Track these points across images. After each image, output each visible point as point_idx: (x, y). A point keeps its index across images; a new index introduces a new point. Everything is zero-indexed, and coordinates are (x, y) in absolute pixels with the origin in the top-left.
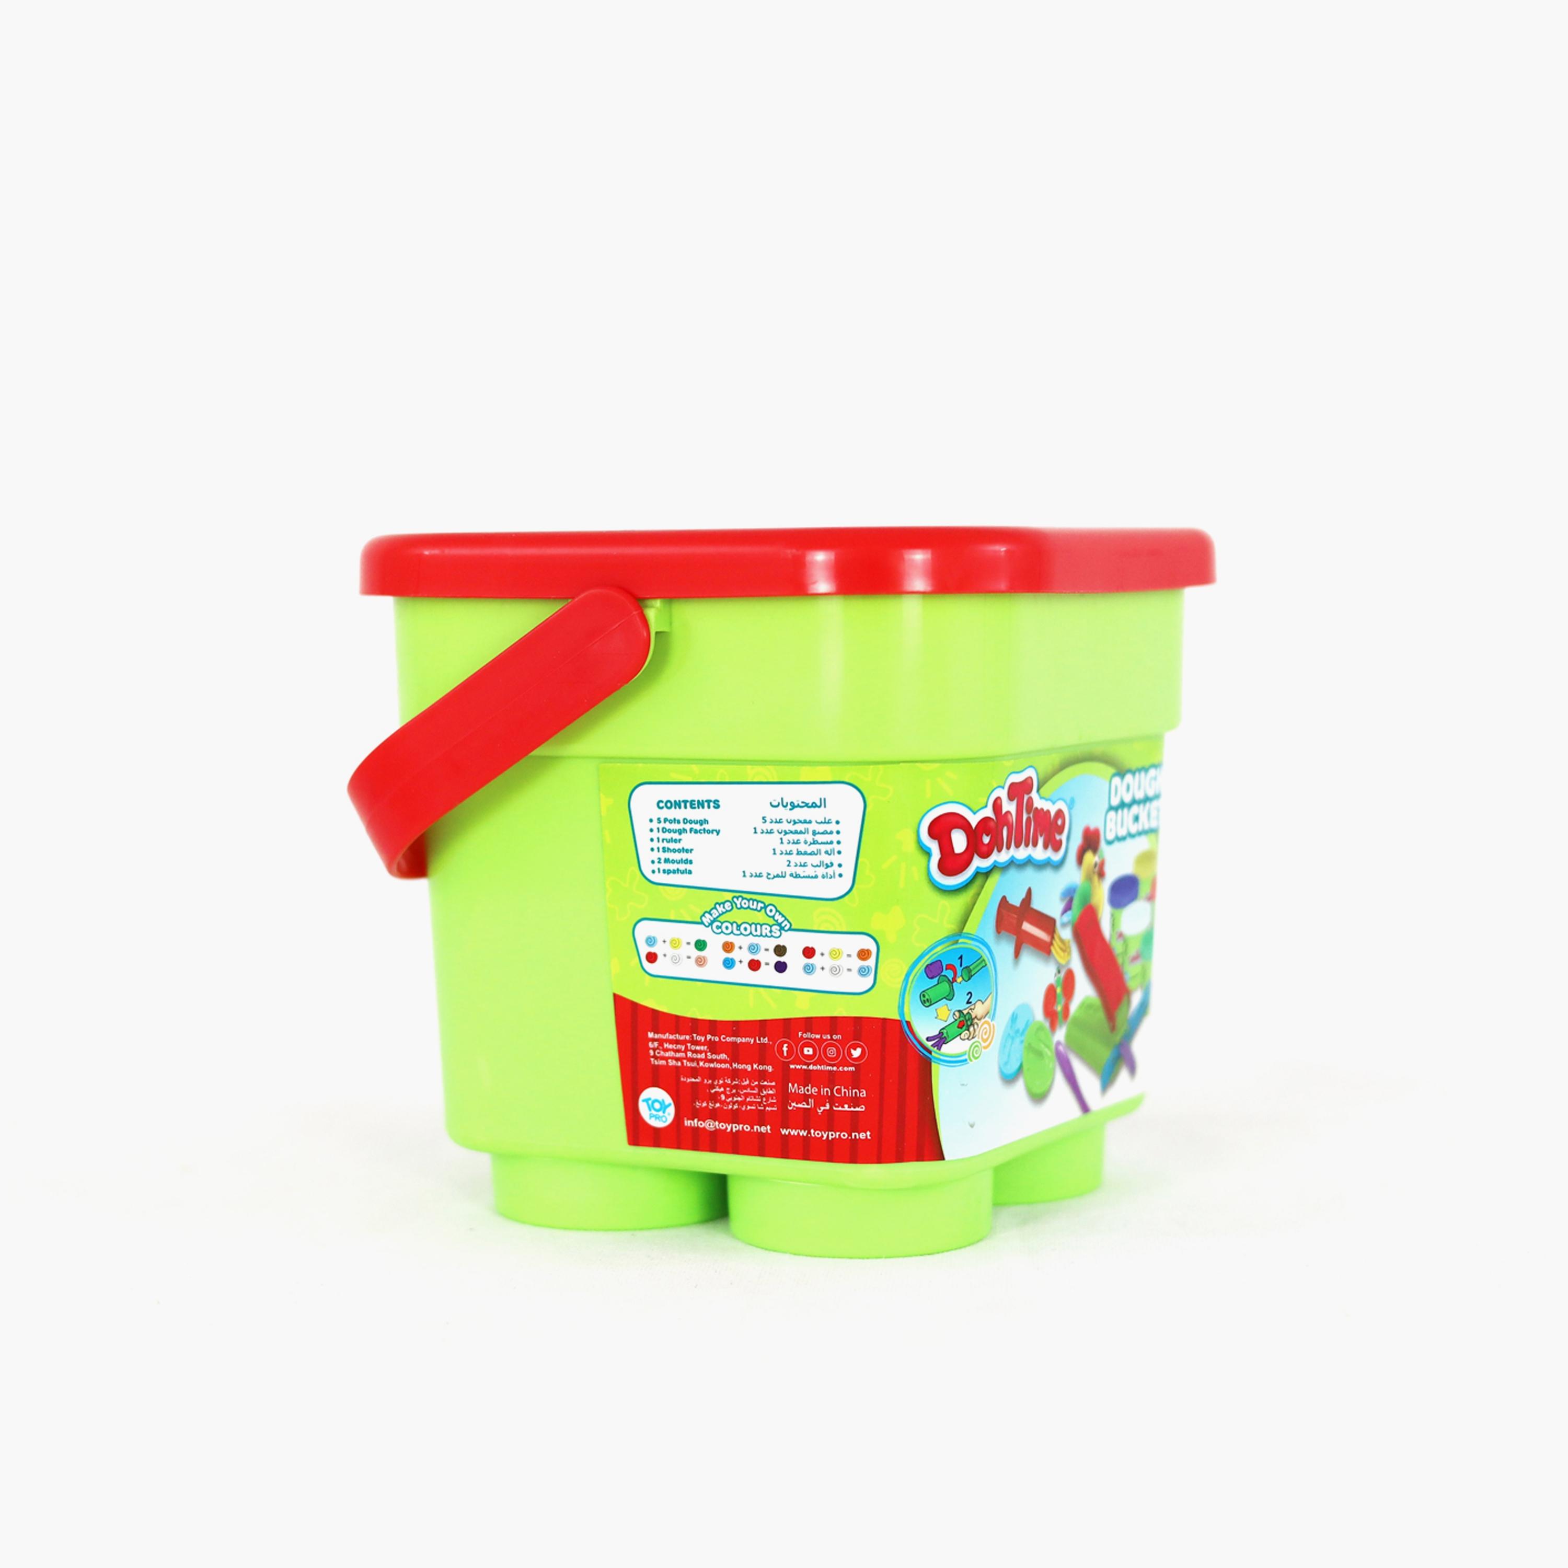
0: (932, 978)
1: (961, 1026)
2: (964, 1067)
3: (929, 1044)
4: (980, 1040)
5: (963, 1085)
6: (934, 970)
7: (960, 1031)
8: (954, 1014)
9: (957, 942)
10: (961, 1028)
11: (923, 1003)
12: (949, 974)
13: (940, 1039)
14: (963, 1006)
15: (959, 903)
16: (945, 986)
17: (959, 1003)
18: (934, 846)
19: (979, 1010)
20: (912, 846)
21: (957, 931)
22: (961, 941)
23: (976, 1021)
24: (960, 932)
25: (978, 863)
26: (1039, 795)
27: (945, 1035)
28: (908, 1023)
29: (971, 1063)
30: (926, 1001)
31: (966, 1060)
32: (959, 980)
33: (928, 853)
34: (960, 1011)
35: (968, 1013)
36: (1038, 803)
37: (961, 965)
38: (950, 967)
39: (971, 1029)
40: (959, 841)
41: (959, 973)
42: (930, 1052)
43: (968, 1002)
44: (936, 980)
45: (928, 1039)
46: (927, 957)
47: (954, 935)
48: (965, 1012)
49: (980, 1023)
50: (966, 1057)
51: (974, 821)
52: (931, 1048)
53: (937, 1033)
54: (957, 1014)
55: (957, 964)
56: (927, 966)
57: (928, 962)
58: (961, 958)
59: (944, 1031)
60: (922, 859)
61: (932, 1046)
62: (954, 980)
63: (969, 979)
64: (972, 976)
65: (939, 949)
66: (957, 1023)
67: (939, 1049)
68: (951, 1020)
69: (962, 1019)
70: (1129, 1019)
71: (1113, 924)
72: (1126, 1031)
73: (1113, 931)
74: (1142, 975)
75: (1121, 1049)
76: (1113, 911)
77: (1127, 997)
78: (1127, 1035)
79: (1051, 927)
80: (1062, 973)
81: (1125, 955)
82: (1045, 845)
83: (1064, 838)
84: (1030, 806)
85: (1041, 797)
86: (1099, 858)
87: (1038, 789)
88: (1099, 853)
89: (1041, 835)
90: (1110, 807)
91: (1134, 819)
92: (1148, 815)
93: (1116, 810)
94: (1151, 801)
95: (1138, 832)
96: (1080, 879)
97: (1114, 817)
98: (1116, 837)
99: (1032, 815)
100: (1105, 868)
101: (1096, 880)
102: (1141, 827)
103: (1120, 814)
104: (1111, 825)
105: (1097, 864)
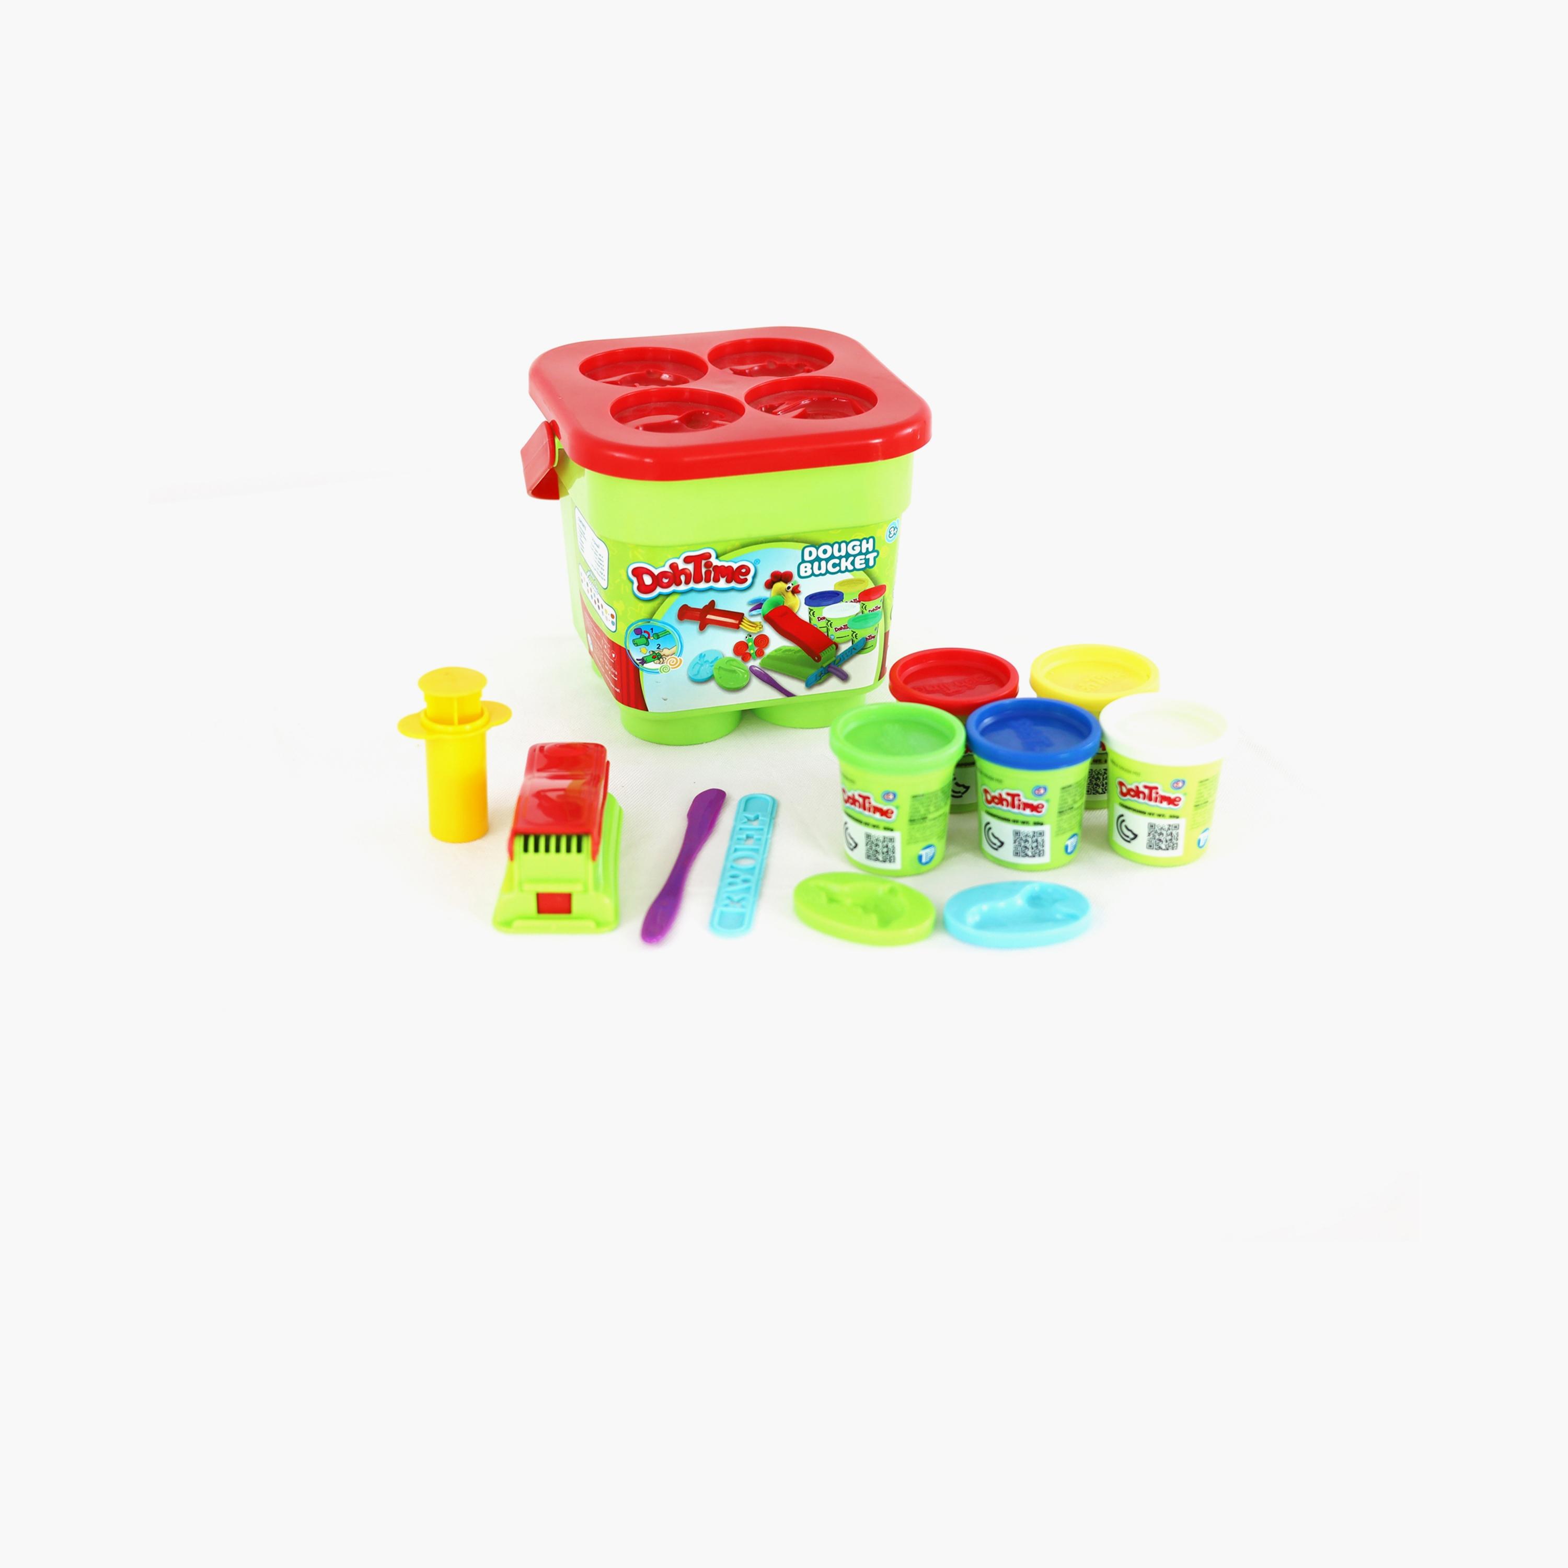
0: (638, 635)
1: (654, 657)
2: (658, 675)
3: (638, 662)
4: (668, 664)
5: (657, 682)
6: (638, 631)
7: (654, 660)
8: (650, 652)
9: (649, 622)
10: (654, 658)
11: (634, 644)
12: (647, 635)
13: (643, 661)
14: (655, 649)
15: (650, 606)
16: (644, 640)
17: (653, 647)
18: (635, 580)
19: (666, 652)
20: (625, 577)
21: (649, 617)
22: (651, 622)
23: (664, 656)
24: (650, 618)
25: (659, 590)
26: (718, 560)
27: (645, 660)
28: (629, 651)
29: (661, 674)
30: (636, 644)
31: (658, 672)
32: (652, 638)
33: (632, 582)
34: (653, 652)
35: (658, 653)
36: (718, 563)
37: (652, 632)
38: (645, 632)
39: (661, 660)
40: (648, 580)
41: (651, 635)
42: (638, 665)
43: (658, 648)
44: (639, 636)
45: (637, 660)
46: (634, 626)
47: (647, 619)
48: (656, 652)
49: (667, 658)
50: (659, 671)
51: (656, 572)
52: (639, 664)
53: (641, 658)
54: (651, 653)
55: (650, 632)
56: (635, 629)
57: (635, 628)
58: (652, 629)
59: (645, 658)
60: (631, 584)
61: (640, 663)
62: (649, 637)
63: (658, 638)
64: (659, 638)
65: (640, 623)
66: (652, 656)
67: (643, 665)
68: (648, 654)
69: (654, 655)
70: (839, 656)
71: (812, 613)
72: (835, 661)
73: (812, 617)
74: (852, 635)
75: (830, 669)
76: (811, 608)
77: (834, 646)
78: (836, 663)
79: (739, 616)
80: (754, 637)
81: (830, 627)
82: (728, 581)
83: (750, 577)
84: (709, 565)
85: (720, 561)
86: (792, 584)
87: (717, 557)
88: (792, 582)
89: (723, 577)
90: (803, 561)
91: (834, 566)
92: (853, 563)
93: (812, 562)
94: (855, 556)
95: (840, 571)
96: (770, 595)
97: (809, 565)
98: (813, 574)
99: (711, 569)
100: (801, 589)
101: (790, 594)
102: (843, 569)
103: (816, 564)
104: (806, 569)
105: (789, 588)
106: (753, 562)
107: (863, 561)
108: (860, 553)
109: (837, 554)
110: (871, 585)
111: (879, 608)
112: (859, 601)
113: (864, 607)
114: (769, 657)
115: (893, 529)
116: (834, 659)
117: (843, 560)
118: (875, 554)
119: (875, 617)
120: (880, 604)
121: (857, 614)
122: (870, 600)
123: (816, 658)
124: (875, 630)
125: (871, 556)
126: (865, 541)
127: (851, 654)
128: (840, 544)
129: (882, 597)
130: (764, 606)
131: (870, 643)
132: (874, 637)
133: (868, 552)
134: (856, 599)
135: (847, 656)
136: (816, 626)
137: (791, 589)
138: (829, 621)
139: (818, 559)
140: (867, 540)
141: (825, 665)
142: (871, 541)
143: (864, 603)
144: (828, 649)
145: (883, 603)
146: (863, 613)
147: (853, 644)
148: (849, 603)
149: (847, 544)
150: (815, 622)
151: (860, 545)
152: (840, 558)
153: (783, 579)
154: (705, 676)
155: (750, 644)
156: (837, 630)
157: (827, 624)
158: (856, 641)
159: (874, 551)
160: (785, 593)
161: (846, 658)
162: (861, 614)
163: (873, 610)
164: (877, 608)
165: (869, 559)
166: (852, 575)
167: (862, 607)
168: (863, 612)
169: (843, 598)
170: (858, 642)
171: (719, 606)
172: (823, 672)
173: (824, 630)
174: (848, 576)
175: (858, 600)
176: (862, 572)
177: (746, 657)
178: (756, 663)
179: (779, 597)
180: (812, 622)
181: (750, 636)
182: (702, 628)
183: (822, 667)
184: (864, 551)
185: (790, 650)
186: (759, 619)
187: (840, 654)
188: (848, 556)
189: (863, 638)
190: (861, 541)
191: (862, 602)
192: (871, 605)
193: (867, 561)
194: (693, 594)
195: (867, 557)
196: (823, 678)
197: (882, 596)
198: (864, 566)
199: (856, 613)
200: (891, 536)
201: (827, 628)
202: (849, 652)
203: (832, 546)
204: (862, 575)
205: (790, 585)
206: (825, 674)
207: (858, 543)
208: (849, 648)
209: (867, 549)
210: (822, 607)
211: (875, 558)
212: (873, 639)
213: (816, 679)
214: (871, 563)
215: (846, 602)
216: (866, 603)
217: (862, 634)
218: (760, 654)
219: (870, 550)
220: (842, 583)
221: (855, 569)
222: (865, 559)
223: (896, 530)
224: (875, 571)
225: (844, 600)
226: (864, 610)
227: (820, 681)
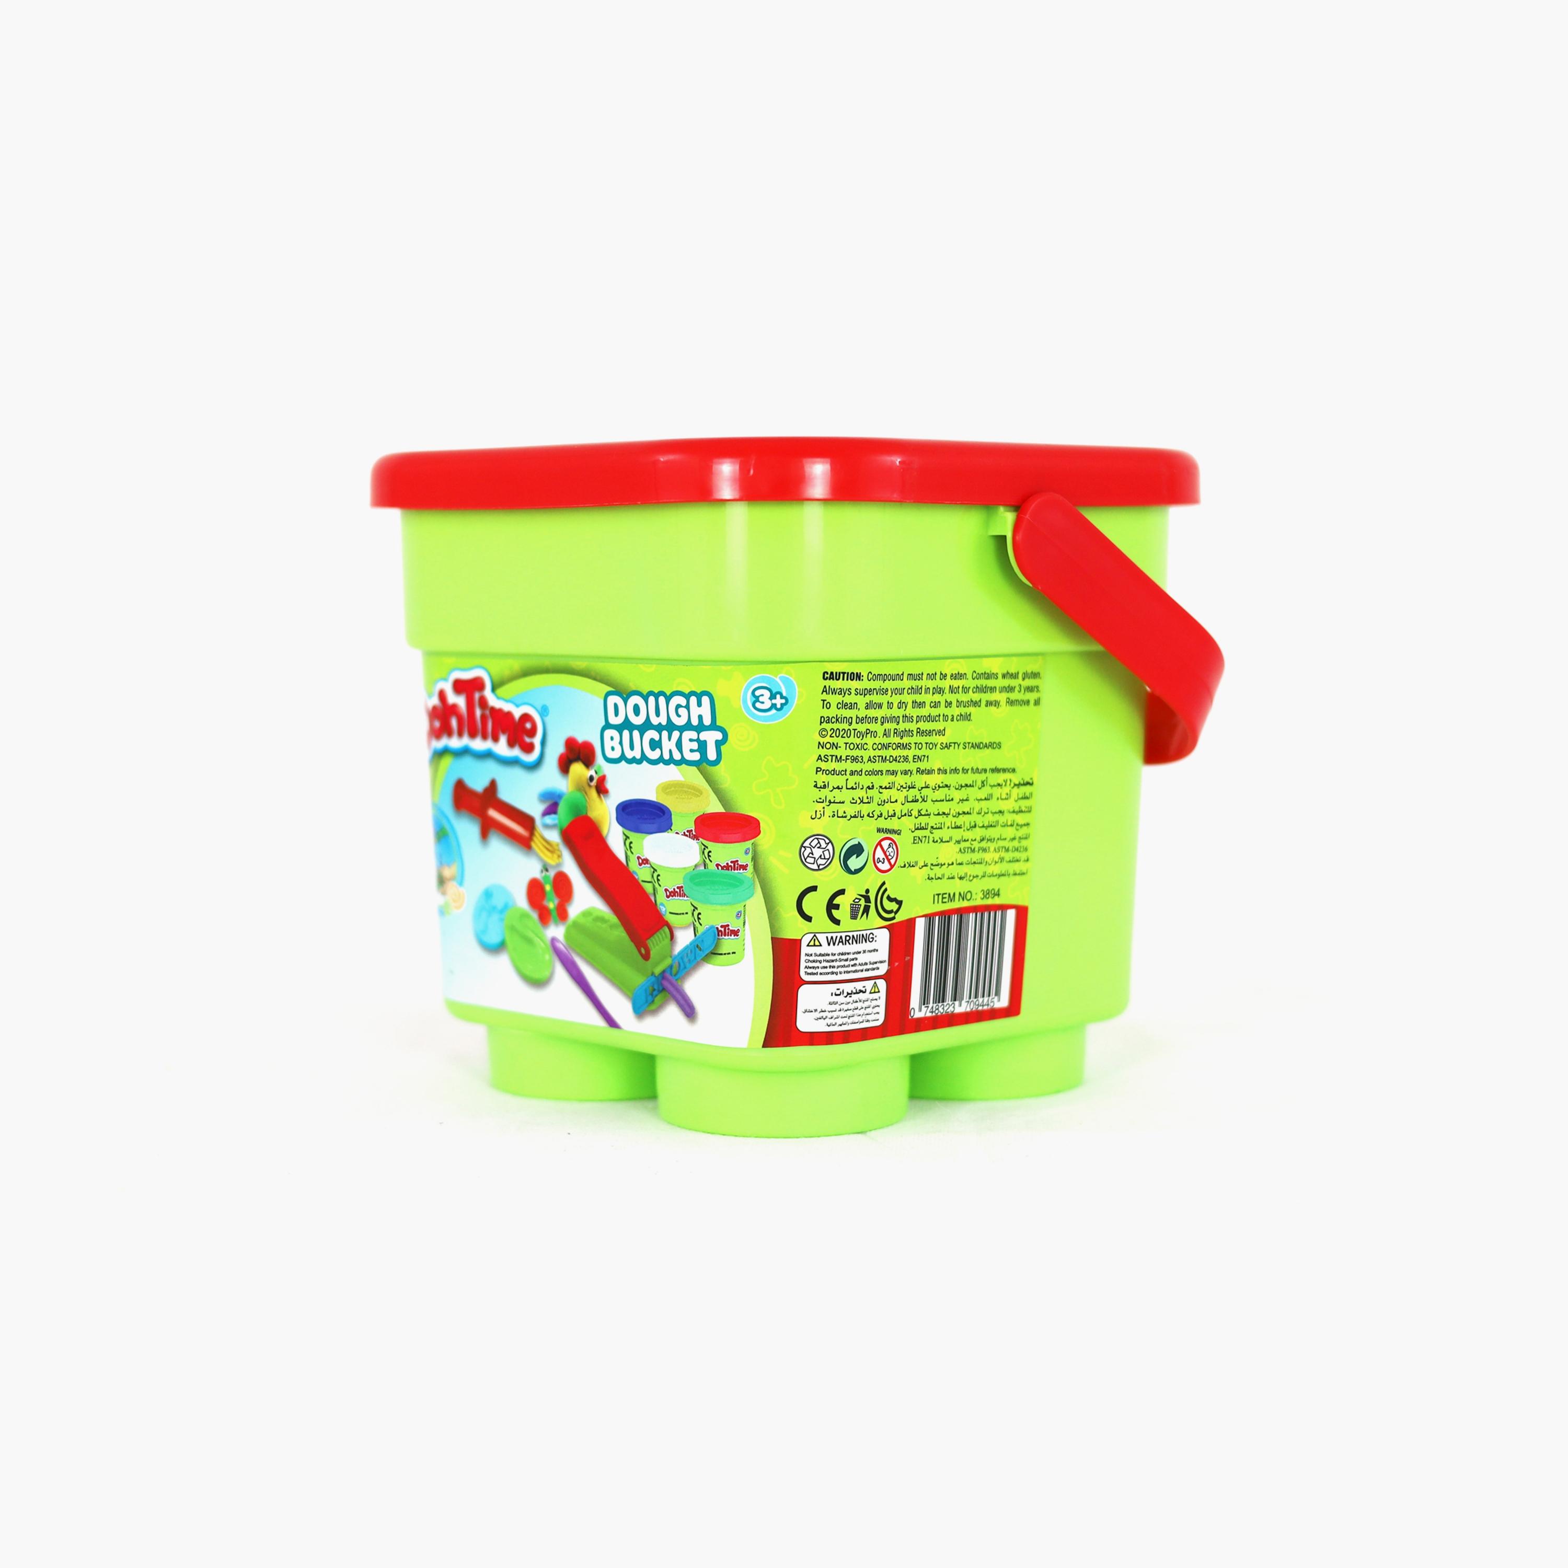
4: (450, 898)
19: (446, 871)
23: (445, 880)
26: (496, 695)
36: (493, 701)
39: (444, 886)
49: (449, 885)
70: (676, 957)
71: (629, 847)
72: (671, 967)
73: (629, 853)
74: (693, 914)
75: (666, 984)
76: (628, 833)
77: (666, 929)
78: (674, 970)
79: (527, 821)
80: (552, 874)
81: (657, 885)
82: (511, 744)
83: (537, 741)
84: (483, 702)
85: (498, 698)
86: (596, 773)
87: (494, 689)
88: (596, 767)
89: (504, 732)
90: (608, 726)
91: (655, 745)
92: (679, 745)
93: (619, 728)
94: (682, 729)
95: (661, 760)
96: (568, 789)
97: (615, 733)
98: (623, 757)
99: (487, 712)
100: (609, 785)
101: (594, 793)
102: (666, 756)
103: (626, 733)
104: (612, 744)
105: (591, 778)
106: (539, 709)
107: (695, 746)
108: (688, 726)
109: (655, 721)
110: (715, 807)
111: (744, 867)
112: (696, 837)
113: (707, 854)
114: (576, 925)
115: (767, 694)
116: (668, 962)
117: (665, 734)
118: (718, 736)
119: (737, 886)
120: (745, 860)
121: (696, 866)
122: (716, 840)
123: (643, 951)
124: (738, 915)
125: (711, 737)
126: (693, 700)
127: (695, 958)
128: (657, 696)
129: (748, 844)
130: (562, 808)
131: (728, 943)
132: (735, 933)
133: (700, 728)
134: (692, 830)
135: (689, 961)
136: (637, 877)
137: (595, 781)
138: (655, 870)
139: (627, 725)
140: (699, 696)
141: (658, 970)
142: (705, 700)
143: (706, 843)
144: (658, 934)
145: (754, 859)
146: (705, 868)
147: (695, 935)
148: (680, 836)
149: (668, 700)
150: (633, 866)
151: (687, 707)
152: (659, 728)
153: (581, 758)
154: (493, 938)
155: (548, 888)
156: (671, 894)
157: (653, 876)
158: (701, 930)
159: (714, 726)
160: (587, 788)
161: (688, 965)
162: (703, 868)
163: (727, 867)
164: (735, 865)
165: (705, 741)
166: (679, 770)
167: (703, 853)
168: (705, 866)
169: (671, 824)
170: (704, 934)
171: (505, 794)
172: (656, 987)
173: (648, 888)
174: (673, 773)
175: (694, 833)
176: (694, 768)
177: (544, 917)
178: (557, 931)
179: (579, 795)
180: (629, 863)
181: (547, 870)
182: (484, 834)
183: (653, 974)
184: (695, 722)
185: (601, 919)
186: (554, 837)
187: (679, 954)
188: (670, 727)
189: (712, 927)
190: (687, 697)
191: (701, 839)
192: (724, 852)
193: (702, 746)
194: (468, 761)
195: (704, 736)
196: (659, 999)
197: (752, 841)
198: (696, 756)
199: (694, 864)
200: (758, 705)
201: (654, 885)
202: (691, 951)
203: (646, 699)
204: (692, 775)
205: (592, 772)
206: (660, 991)
207: (683, 701)
208: (691, 944)
209: (700, 717)
210: (644, 835)
211: (719, 744)
212: (733, 937)
213: (647, 1001)
214: (712, 755)
215: (677, 833)
216: (711, 845)
217: (713, 917)
218: (563, 914)
219: (707, 721)
220: (668, 788)
221: (683, 761)
222: (698, 740)
223: (778, 701)
224: (721, 772)
225: (672, 828)
226: (707, 861)
227: (653, 1007)
